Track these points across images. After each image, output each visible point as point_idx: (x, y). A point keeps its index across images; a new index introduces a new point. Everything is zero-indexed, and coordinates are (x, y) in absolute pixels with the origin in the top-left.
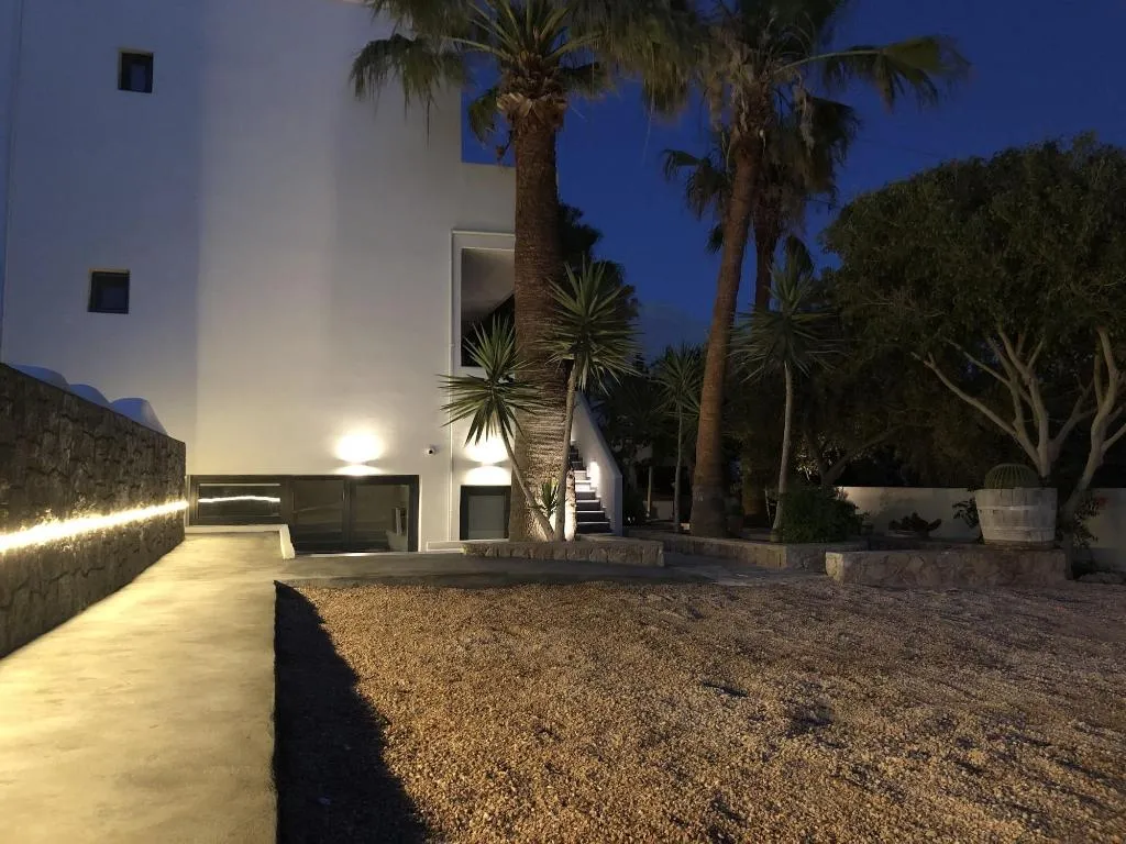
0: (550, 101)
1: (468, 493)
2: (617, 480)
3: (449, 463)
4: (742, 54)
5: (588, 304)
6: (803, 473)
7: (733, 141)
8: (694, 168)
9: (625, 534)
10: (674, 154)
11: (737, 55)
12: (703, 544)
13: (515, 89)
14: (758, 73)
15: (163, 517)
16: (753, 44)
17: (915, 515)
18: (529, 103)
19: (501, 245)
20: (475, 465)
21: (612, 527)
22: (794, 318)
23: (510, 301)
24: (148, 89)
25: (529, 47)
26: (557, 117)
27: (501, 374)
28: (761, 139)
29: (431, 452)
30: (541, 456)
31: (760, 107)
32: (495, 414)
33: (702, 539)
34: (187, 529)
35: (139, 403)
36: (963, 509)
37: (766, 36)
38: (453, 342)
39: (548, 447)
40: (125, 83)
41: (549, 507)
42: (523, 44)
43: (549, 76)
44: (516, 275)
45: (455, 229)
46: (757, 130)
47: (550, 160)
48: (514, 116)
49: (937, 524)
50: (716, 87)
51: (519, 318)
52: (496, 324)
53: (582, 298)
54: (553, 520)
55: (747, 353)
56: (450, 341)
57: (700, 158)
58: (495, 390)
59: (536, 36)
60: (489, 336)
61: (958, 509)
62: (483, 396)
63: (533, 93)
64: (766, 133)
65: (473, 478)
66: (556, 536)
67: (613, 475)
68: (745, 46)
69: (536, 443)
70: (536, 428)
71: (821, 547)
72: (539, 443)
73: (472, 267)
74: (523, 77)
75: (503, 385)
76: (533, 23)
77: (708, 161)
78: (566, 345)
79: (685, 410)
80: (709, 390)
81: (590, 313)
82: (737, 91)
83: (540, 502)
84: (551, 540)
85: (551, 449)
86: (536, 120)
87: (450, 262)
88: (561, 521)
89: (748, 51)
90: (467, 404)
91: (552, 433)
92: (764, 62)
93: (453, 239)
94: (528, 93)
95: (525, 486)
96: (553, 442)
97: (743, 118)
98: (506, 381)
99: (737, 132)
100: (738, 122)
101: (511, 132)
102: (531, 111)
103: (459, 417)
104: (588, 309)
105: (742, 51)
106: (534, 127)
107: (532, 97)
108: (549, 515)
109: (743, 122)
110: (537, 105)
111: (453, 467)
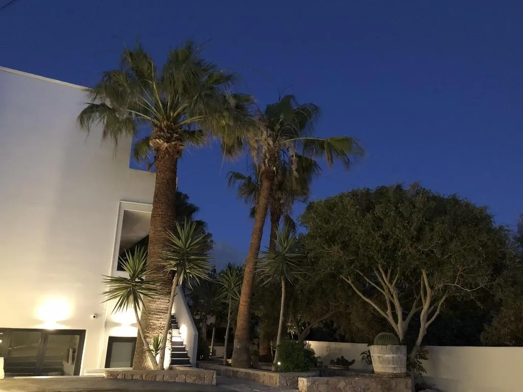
0: (176, 145)
1: (112, 340)
2: (195, 335)
3: (104, 324)
5: (186, 242)
6: (290, 333)
7: (262, 171)
8: (243, 181)
9: (197, 366)
10: (234, 174)
11: (265, 133)
12: (237, 371)
13: (159, 137)
14: (274, 142)
16: (273, 130)
17: (342, 357)
18: (166, 145)
19: (145, 210)
20: (117, 324)
21: (191, 361)
22: (286, 255)
23: (147, 237)
25: (168, 118)
26: (179, 152)
27: (137, 276)
28: (274, 171)
29: (94, 317)
30: (155, 322)
31: (274, 158)
32: (131, 297)
33: (237, 369)
36: (366, 355)
37: (278, 126)
38: (114, 256)
39: (160, 317)
41: (157, 350)
42: (165, 117)
43: (177, 133)
44: (151, 225)
45: (122, 200)
46: (272, 166)
47: (174, 172)
48: (158, 150)
49: (353, 361)
50: (256, 146)
51: (151, 248)
52: (137, 250)
54: (158, 358)
55: (264, 271)
56: (112, 257)
57: (247, 176)
58: (133, 285)
59: (172, 115)
60: (133, 255)
61: (363, 355)
62: (126, 288)
63: (168, 140)
64: (277, 170)
66: (159, 366)
68: (269, 130)
69: (152, 314)
70: (153, 306)
71: (297, 374)
72: (155, 314)
73: (128, 219)
74: (164, 132)
75: (137, 282)
76: (171, 108)
77: (250, 178)
78: (173, 263)
79: (233, 299)
80: (245, 289)
81: (187, 247)
82: (265, 148)
83: (152, 347)
84: (156, 369)
85: (161, 318)
86: (168, 153)
87: (117, 216)
88: (162, 358)
89: (270, 132)
90: (117, 291)
91: (162, 309)
92: (277, 138)
93: (120, 205)
94: (166, 140)
95: (144, 338)
96: (162, 314)
97: (266, 161)
98: (140, 280)
99: (263, 167)
100: (264, 163)
101: (155, 157)
102: (166, 148)
103: (112, 298)
104: (186, 245)
105: (267, 132)
106: (167, 156)
107: (167, 142)
108: (156, 355)
109: (267, 163)
110: (170, 146)
111: (106, 326)
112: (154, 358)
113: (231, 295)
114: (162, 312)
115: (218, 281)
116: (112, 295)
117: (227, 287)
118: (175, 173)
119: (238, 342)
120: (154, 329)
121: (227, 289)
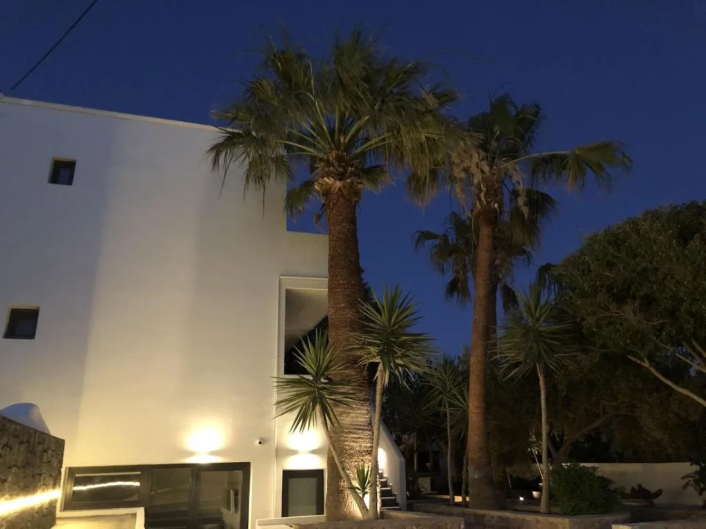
0: (352, 183)
1: (288, 475)
2: (400, 462)
3: (274, 455)
4: (479, 155)
5: (390, 317)
6: (532, 453)
7: (476, 211)
8: (437, 241)
10: (422, 233)
11: (476, 155)
12: (485, 515)
13: (328, 175)
14: (491, 167)
15: (32, 509)
16: (486, 150)
18: (338, 184)
19: (316, 287)
20: (294, 452)
21: (399, 501)
23: (326, 320)
24: (70, 182)
25: (338, 148)
26: (357, 193)
27: (323, 375)
28: (496, 210)
29: (260, 443)
30: (352, 444)
31: (493, 191)
32: (318, 408)
33: (484, 512)
34: (59, 514)
35: (29, 407)
36: (691, 479)
37: (494, 144)
38: (278, 356)
39: (358, 436)
40: (55, 179)
41: (364, 488)
42: (333, 146)
43: (352, 167)
44: (329, 301)
45: (282, 275)
46: (493, 202)
47: (353, 221)
48: (327, 193)
49: (659, 493)
50: (463, 175)
51: (332, 334)
52: (319, 334)
53: (385, 313)
55: (506, 357)
56: (276, 354)
57: (441, 234)
58: (318, 388)
59: (342, 140)
60: (313, 344)
61: (686, 480)
63: (341, 177)
64: (500, 207)
65: (293, 464)
67: (399, 460)
68: (481, 151)
69: (347, 433)
72: (350, 433)
73: (293, 302)
74: (334, 166)
75: (324, 383)
76: (340, 131)
77: (445, 236)
78: (373, 349)
79: (451, 405)
81: (392, 324)
83: (356, 484)
84: (366, 517)
85: (360, 438)
86: (343, 196)
87: (277, 298)
88: (373, 500)
89: (483, 154)
90: (294, 400)
91: (360, 423)
92: (493, 161)
93: (280, 281)
94: (338, 177)
95: (343, 469)
96: (360, 431)
97: (482, 195)
98: (326, 381)
99: (478, 205)
100: (480, 199)
101: (324, 204)
102: (340, 189)
103: (286, 412)
104: (390, 321)
105: (478, 153)
106: (342, 200)
107: (340, 180)
108: (364, 495)
109: (483, 199)
110: (344, 185)
111: (277, 455)
112: (360, 501)
113: (450, 400)
114: (362, 429)
115: (426, 382)
116: (285, 407)
117: (441, 389)
118: (355, 223)
119: (474, 469)
120: (352, 455)
121: (441, 393)
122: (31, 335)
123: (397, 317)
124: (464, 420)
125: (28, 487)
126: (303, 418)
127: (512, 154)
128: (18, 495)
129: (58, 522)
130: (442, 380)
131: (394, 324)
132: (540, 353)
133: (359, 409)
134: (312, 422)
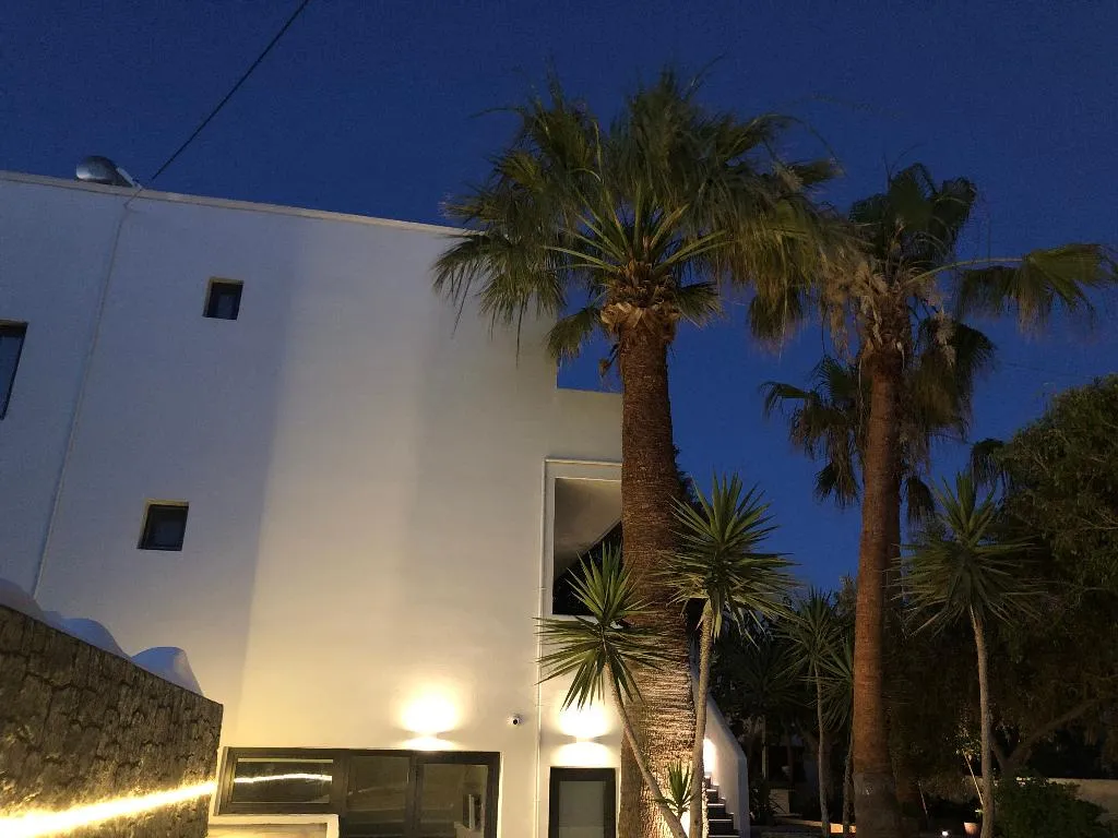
0: (661, 310)
1: (559, 776)
2: (740, 762)
3: (537, 743)
4: (869, 265)
6: (962, 758)
7: (865, 356)
8: (802, 402)
10: (779, 386)
11: (864, 264)
13: (623, 299)
14: (890, 282)
15: (174, 809)
16: (880, 253)
18: (639, 313)
19: (604, 476)
20: (567, 740)
21: (737, 826)
22: (978, 550)
23: (618, 529)
24: (234, 316)
25: (638, 256)
26: (669, 328)
27: (614, 617)
28: (899, 352)
29: (515, 722)
30: (661, 729)
31: (894, 322)
32: (606, 669)
34: (212, 819)
35: (173, 653)
37: (895, 246)
38: (543, 586)
39: (670, 717)
40: (212, 311)
41: (680, 801)
42: (631, 254)
43: (661, 284)
44: (624, 499)
45: (549, 458)
46: (894, 340)
47: (662, 372)
48: (620, 328)
50: (840, 298)
51: (629, 553)
52: (607, 553)
55: (916, 596)
56: (541, 584)
57: (807, 391)
58: (606, 638)
59: (646, 245)
60: (599, 566)
62: (590, 646)
63: (644, 302)
64: (906, 348)
65: (566, 758)
67: (736, 758)
68: (872, 256)
69: (653, 712)
70: (652, 692)
72: (661, 712)
73: (567, 501)
74: (632, 286)
75: (617, 630)
76: (642, 230)
77: (815, 394)
79: (823, 673)
80: (864, 646)
81: (726, 537)
82: (868, 300)
83: (668, 794)
85: (674, 720)
86: (646, 331)
87: (543, 493)
88: (696, 822)
89: (875, 262)
90: (569, 656)
91: (673, 697)
92: (894, 274)
93: (546, 467)
94: (637, 303)
95: (647, 770)
96: (675, 710)
97: (876, 329)
98: (619, 627)
99: (870, 346)
100: (873, 338)
101: (616, 346)
102: (641, 321)
103: (557, 674)
104: (723, 536)
105: (868, 261)
106: (644, 338)
107: (642, 306)
108: (681, 813)
109: (877, 335)
110: (648, 315)
111: (541, 743)
112: (675, 822)
113: (821, 664)
114: (676, 707)
115: (782, 634)
116: (560, 663)
117: (807, 645)
118: (665, 375)
119: (865, 779)
120: (661, 748)
121: (805, 652)
122: (175, 544)
123: (735, 526)
124: (845, 695)
125: (167, 776)
126: (583, 686)
127: (925, 261)
128: (153, 787)
129: (211, 832)
130: (808, 631)
131: (731, 538)
132: (974, 589)
133: (671, 674)
134: (596, 693)
